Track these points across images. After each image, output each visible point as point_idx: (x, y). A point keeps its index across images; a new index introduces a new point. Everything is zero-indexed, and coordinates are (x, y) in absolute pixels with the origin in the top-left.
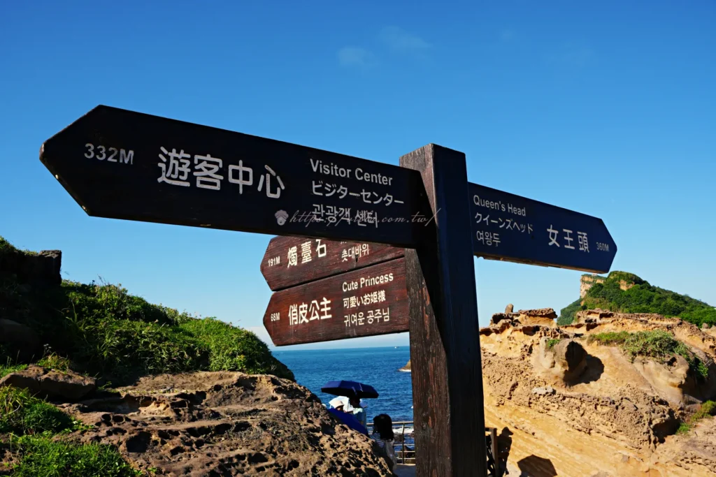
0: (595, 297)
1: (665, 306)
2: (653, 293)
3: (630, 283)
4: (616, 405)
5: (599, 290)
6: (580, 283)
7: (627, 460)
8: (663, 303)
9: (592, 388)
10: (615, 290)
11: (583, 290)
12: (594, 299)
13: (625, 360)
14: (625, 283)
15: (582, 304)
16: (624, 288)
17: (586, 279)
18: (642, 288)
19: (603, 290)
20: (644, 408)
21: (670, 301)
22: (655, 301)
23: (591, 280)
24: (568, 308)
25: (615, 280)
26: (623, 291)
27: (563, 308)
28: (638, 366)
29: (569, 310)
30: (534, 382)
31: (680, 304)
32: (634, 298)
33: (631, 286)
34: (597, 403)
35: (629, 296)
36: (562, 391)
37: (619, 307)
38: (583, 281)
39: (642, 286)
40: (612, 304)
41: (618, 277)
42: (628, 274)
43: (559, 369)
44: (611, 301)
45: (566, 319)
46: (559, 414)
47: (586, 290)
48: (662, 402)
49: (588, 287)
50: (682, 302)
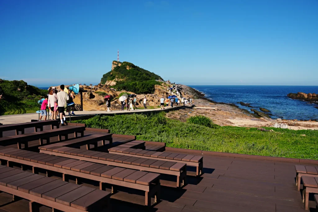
0: (116, 71)
1: (142, 77)
2: (138, 72)
3: (130, 67)
4: (95, 101)
5: (118, 69)
6: (112, 64)
7: (96, 107)
8: (142, 76)
9: (93, 99)
10: (124, 69)
11: (113, 67)
12: (116, 72)
13: (98, 96)
14: (129, 67)
15: (111, 74)
16: (128, 69)
17: (115, 63)
18: (134, 69)
19: (120, 69)
20: (99, 101)
21: (144, 75)
22: (139, 75)
23: (116, 63)
24: (106, 74)
25: (125, 65)
26: (127, 70)
27: (104, 74)
28: (99, 96)
29: (106, 75)
30: (86, 98)
31: (148, 77)
32: (131, 73)
33: (131, 68)
34: (93, 101)
35: (129, 72)
36: (89, 99)
37: (125, 76)
38: (113, 63)
39: (135, 68)
40: (123, 75)
41: (126, 64)
42: (130, 63)
43: (89, 97)
44: (122, 73)
45: (105, 79)
46: (89, 102)
47: (114, 67)
48: (101, 101)
49: (115, 66)
50: (149, 76)
